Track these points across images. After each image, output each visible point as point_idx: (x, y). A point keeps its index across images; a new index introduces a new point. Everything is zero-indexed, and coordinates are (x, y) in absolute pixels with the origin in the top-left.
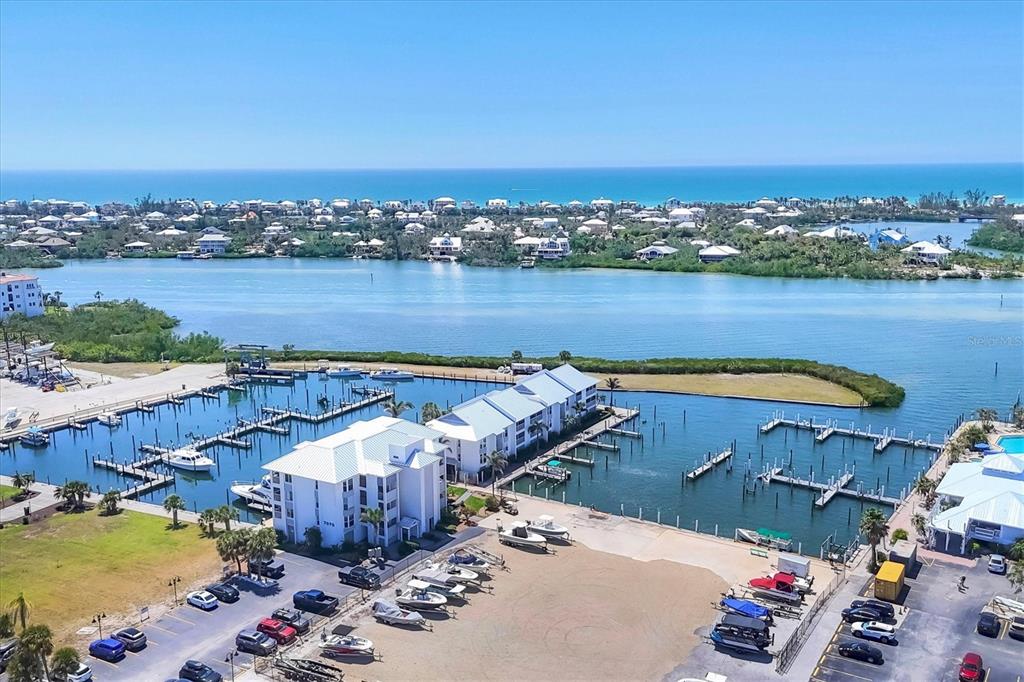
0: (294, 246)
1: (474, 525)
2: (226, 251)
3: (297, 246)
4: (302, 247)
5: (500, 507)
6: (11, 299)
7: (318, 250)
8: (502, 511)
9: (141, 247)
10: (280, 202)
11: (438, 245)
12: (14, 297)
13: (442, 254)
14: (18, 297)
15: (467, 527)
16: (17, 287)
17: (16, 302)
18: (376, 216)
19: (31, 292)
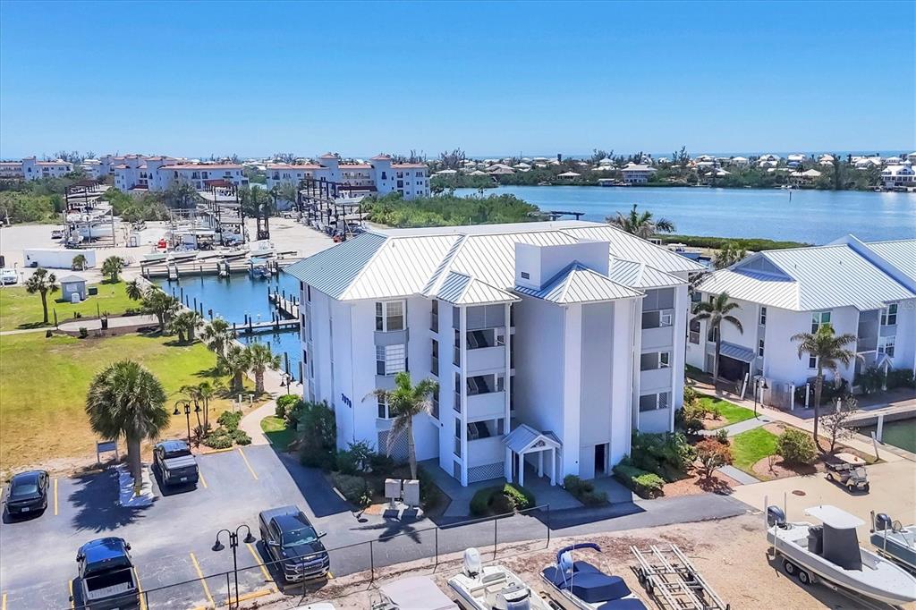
0: (717, 176)
1: (722, 489)
2: (648, 181)
3: (721, 176)
4: (725, 177)
5: (820, 466)
6: (400, 184)
7: (742, 180)
8: (821, 476)
9: (572, 177)
10: (732, 158)
11: (894, 174)
12: (404, 184)
13: (896, 184)
14: (408, 184)
15: (698, 490)
16: (408, 174)
17: (405, 188)
18: (829, 163)
19: (420, 179)
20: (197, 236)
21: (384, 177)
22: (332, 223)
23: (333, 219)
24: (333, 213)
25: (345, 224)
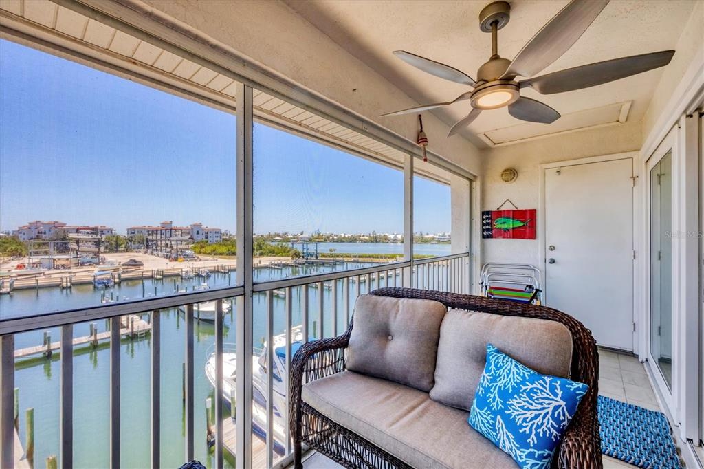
12: (209, 237)
14: (211, 237)
16: (211, 232)
19: (217, 235)
20: (54, 260)
21: (198, 233)
22: (168, 252)
23: (168, 249)
24: (169, 246)
25: (177, 252)
